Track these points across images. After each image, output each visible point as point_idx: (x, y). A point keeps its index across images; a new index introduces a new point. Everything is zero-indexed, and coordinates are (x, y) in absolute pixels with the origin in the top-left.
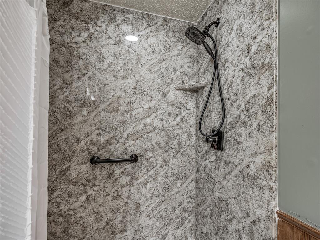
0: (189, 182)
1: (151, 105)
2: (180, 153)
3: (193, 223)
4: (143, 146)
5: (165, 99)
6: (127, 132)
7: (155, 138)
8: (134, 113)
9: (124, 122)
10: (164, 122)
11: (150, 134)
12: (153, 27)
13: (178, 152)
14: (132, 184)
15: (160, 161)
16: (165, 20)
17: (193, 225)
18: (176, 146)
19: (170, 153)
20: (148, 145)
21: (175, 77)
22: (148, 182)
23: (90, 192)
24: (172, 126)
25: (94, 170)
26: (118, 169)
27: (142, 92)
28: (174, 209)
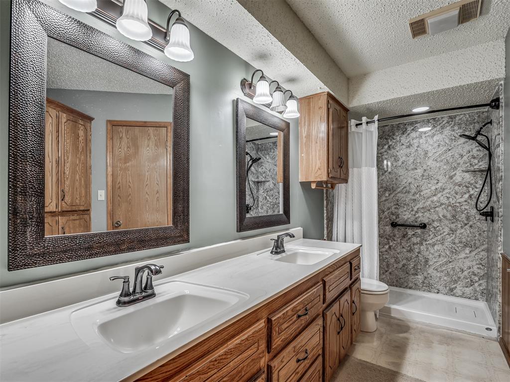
0: (479, 250)
1: (437, 187)
2: (469, 225)
3: (484, 287)
4: (431, 217)
5: (452, 181)
6: (417, 207)
7: (441, 211)
8: (422, 193)
9: (414, 200)
10: (451, 199)
11: (437, 209)
12: (439, 127)
13: (466, 224)
14: (422, 243)
15: (447, 230)
16: (450, 117)
17: (485, 289)
18: (463, 219)
19: (457, 224)
20: (435, 217)
21: (461, 162)
22: (435, 244)
23: (391, 244)
24: (460, 203)
25: (393, 230)
26: (410, 232)
27: (429, 177)
28: (462, 271)
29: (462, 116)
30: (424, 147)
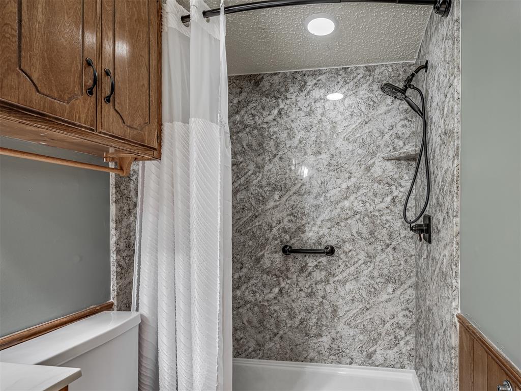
0: (406, 287)
1: (349, 184)
2: (392, 246)
3: (412, 347)
4: (340, 235)
5: (369, 174)
6: (321, 218)
7: (355, 225)
8: (328, 195)
9: (317, 206)
10: (368, 204)
11: (349, 221)
12: (352, 83)
13: (388, 246)
14: (328, 281)
15: (362, 256)
16: (368, 69)
17: (413, 349)
18: (385, 237)
19: (376, 246)
20: (346, 235)
21: (382, 143)
22: (347, 281)
23: (283, 285)
24: (379, 211)
25: (287, 260)
26: (311, 262)
27: (338, 168)
28: (384, 322)
29: (383, 68)
30: (331, 116)
